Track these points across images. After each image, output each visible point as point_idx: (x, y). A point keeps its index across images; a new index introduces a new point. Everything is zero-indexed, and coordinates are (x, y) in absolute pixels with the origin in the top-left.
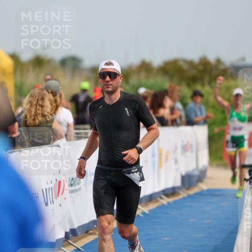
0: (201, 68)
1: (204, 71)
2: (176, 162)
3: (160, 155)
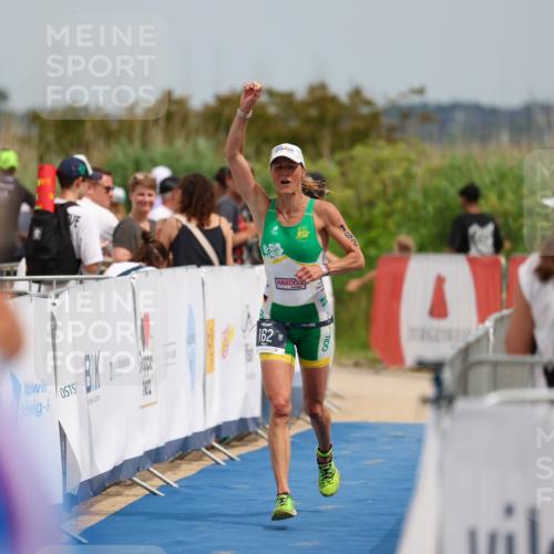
0: (313, 112)
1: (320, 121)
3: (210, 336)
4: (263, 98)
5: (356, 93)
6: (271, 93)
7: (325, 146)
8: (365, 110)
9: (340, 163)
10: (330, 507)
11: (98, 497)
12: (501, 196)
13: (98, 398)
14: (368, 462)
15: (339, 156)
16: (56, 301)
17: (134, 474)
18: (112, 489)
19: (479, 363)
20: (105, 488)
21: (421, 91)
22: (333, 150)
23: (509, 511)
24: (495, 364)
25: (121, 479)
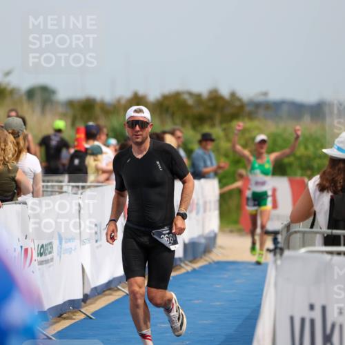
0: (211, 104)
1: (215, 108)
4: (186, 97)
5: (233, 95)
6: (190, 94)
7: (217, 120)
8: (237, 104)
9: (224, 130)
10: (218, 303)
11: (100, 296)
12: (306, 148)
13: (101, 246)
14: (237, 281)
15: (224, 126)
16: (82, 196)
17: (118, 285)
18: (107, 292)
19: (296, 232)
20: (104, 291)
21: (265, 94)
22: (221, 122)
23: (312, 307)
24: (304, 233)
25: (112, 286)
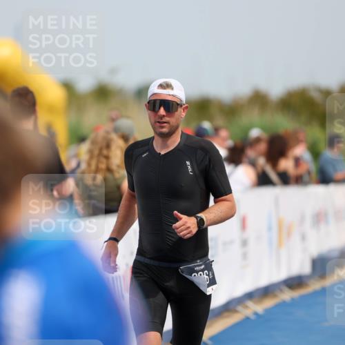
2: (303, 238)
